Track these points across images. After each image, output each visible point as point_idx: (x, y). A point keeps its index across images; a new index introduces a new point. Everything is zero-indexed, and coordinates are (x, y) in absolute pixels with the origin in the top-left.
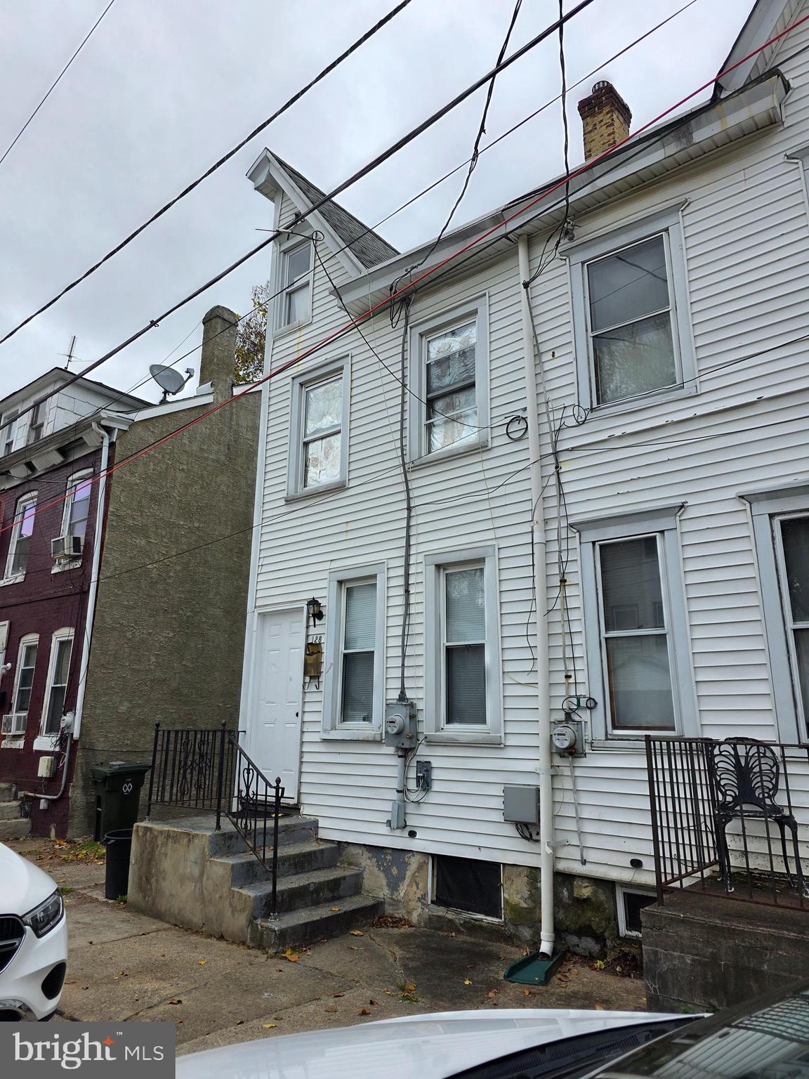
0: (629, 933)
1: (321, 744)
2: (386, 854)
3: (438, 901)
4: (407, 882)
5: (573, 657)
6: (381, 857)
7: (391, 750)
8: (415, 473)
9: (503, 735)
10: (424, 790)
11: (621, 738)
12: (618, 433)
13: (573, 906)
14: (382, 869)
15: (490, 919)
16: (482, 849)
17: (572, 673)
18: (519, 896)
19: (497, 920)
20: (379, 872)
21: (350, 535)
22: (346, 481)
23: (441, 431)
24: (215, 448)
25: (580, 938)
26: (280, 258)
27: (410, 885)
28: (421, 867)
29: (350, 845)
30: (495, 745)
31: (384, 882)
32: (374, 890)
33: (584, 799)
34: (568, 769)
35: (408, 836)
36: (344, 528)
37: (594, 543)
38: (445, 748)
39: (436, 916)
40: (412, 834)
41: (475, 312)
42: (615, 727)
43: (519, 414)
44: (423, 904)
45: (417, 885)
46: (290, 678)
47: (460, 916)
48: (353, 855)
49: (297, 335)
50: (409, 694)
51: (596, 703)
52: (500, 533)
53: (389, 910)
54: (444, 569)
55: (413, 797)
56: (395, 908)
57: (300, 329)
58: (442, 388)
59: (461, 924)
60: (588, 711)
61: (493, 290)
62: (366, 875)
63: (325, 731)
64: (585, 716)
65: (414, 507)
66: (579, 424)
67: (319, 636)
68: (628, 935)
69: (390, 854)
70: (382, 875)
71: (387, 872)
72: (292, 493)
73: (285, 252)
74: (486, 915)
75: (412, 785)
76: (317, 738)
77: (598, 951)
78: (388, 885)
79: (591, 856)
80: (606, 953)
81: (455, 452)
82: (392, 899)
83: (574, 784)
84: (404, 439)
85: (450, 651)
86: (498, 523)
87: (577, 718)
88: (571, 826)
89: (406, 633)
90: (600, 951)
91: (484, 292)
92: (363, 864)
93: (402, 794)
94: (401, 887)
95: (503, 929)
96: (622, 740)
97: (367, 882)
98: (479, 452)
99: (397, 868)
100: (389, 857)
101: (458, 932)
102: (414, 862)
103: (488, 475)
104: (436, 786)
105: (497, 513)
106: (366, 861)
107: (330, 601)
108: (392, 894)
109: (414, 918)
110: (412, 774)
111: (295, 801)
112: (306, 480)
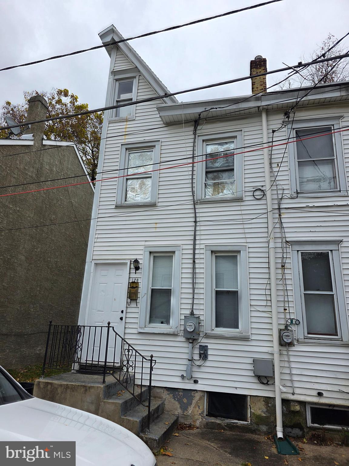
0: (313, 425)
1: (137, 335)
2: (179, 392)
3: (210, 414)
4: (193, 406)
5: (288, 301)
6: (176, 393)
7: (183, 339)
8: (200, 205)
9: (250, 335)
10: (203, 359)
11: (311, 338)
12: (311, 205)
13: (289, 414)
14: (176, 399)
15: (242, 422)
16: (237, 388)
17: (287, 308)
18: (261, 411)
19: (246, 423)
20: (175, 401)
21: (158, 230)
22: (156, 202)
23: (212, 188)
24: (31, 169)
25: (292, 429)
26: (113, 82)
27: (195, 407)
28: (201, 398)
29: (155, 387)
30: (246, 339)
31: (179, 406)
32: (172, 411)
33: (293, 365)
34: (285, 351)
35: (193, 383)
36: (154, 226)
37: (298, 251)
38: (216, 339)
39: (211, 422)
40: (196, 382)
41: (235, 137)
42: (308, 333)
43: (260, 188)
44: (202, 416)
45: (199, 407)
46: (115, 299)
47: (224, 422)
48: (157, 393)
49: (125, 123)
50: (195, 312)
51: (300, 322)
52: (249, 240)
53: (181, 420)
54: (215, 253)
55: (198, 363)
56: (185, 419)
57: (127, 121)
58: (214, 168)
59: (225, 425)
60: (296, 326)
61: (246, 130)
62: (166, 403)
63: (141, 328)
64: (293, 328)
65: (199, 221)
66: (292, 198)
67: (136, 279)
68: (312, 426)
69: (181, 392)
70: (177, 403)
71: (180, 401)
72: (119, 203)
73: (117, 80)
74: (239, 420)
75: (196, 357)
76: (135, 331)
77: (301, 434)
78: (181, 408)
79: (297, 391)
80: (304, 435)
81: (225, 199)
82: (184, 414)
83: (289, 358)
84: (193, 188)
85: (217, 293)
86: (248, 236)
87: (290, 329)
88: (287, 377)
89: (195, 282)
90: (302, 434)
91: (241, 129)
92: (164, 397)
93: (191, 361)
94: (190, 408)
95: (250, 426)
96: (311, 339)
97: (167, 406)
98: (239, 201)
99: (187, 399)
100: (181, 393)
101: (224, 429)
102: (197, 396)
103: (244, 212)
104: (210, 358)
105: (247, 231)
106: (166, 395)
107: (145, 261)
108: (184, 412)
109: (198, 424)
110: (197, 351)
111: (119, 365)
112: (126, 198)
